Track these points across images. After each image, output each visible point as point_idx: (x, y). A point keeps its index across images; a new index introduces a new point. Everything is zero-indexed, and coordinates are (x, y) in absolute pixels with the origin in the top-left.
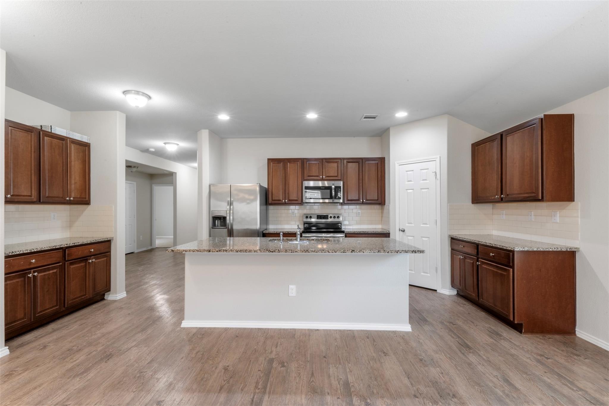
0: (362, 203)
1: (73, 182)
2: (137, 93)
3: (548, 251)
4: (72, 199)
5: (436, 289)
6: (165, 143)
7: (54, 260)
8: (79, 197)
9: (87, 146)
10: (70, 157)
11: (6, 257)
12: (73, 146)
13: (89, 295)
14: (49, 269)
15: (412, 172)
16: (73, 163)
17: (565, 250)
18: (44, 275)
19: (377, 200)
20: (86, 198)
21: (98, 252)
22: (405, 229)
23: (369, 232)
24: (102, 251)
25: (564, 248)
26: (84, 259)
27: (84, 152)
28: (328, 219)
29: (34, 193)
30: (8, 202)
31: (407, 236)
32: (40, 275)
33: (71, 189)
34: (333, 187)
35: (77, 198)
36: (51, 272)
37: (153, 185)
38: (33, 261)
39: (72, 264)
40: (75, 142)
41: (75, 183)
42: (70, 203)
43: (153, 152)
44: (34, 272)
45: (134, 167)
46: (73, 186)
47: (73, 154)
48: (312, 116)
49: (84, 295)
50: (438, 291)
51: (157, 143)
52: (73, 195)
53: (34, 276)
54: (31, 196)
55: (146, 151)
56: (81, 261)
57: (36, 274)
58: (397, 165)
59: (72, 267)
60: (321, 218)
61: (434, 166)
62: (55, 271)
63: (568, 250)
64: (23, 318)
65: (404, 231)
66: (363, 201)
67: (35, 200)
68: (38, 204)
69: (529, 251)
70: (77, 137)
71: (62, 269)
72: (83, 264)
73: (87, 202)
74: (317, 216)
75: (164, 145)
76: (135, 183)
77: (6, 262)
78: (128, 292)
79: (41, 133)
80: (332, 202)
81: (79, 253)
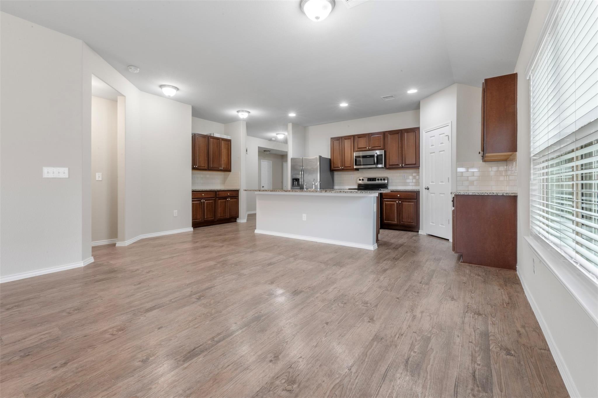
0: (401, 167)
1: (223, 160)
2: (243, 111)
3: (483, 195)
4: (222, 168)
5: (448, 239)
6: (277, 134)
7: (212, 196)
8: (225, 167)
9: (229, 141)
10: (222, 147)
11: (192, 191)
12: (223, 142)
13: (228, 216)
14: (209, 200)
15: (434, 137)
16: (223, 151)
17: (501, 195)
18: (208, 202)
19: (415, 164)
20: (229, 168)
21: (231, 196)
22: (429, 188)
23: (401, 190)
24: (234, 196)
25: (500, 193)
26: (225, 198)
27: (228, 144)
28: (376, 181)
29: (206, 166)
30: (193, 169)
31: (431, 193)
32: (206, 202)
33: (222, 163)
34: (376, 155)
35: (225, 168)
36: (211, 201)
37: (283, 163)
38: (203, 195)
39: (219, 199)
40: (223, 140)
41: (224, 160)
42: (221, 170)
43: (274, 140)
44: (204, 200)
45: (268, 151)
46: (223, 162)
47: (223, 146)
48: (344, 105)
49: (225, 216)
50: (450, 241)
51: (272, 135)
52: (223, 167)
53: (203, 202)
54: (205, 167)
55: (270, 140)
56: (224, 199)
57: (204, 201)
58: (424, 132)
59: (219, 201)
60: (370, 181)
61: (447, 130)
62: (212, 201)
63: (505, 195)
64: (199, 219)
65: (428, 189)
66: (402, 165)
67: (206, 169)
68: (208, 170)
69: (464, 195)
70: (225, 137)
71: (215, 201)
72: (224, 200)
73: (230, 171)
74: (368, 179)
75: (276, 135)
76: (271, 162)
77: (192, 193)
78: (247, 221)
79: (209, 137)
80: (375, 167)
81: (223, 195)
